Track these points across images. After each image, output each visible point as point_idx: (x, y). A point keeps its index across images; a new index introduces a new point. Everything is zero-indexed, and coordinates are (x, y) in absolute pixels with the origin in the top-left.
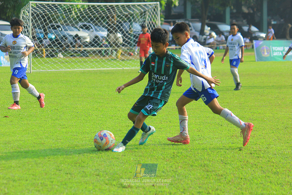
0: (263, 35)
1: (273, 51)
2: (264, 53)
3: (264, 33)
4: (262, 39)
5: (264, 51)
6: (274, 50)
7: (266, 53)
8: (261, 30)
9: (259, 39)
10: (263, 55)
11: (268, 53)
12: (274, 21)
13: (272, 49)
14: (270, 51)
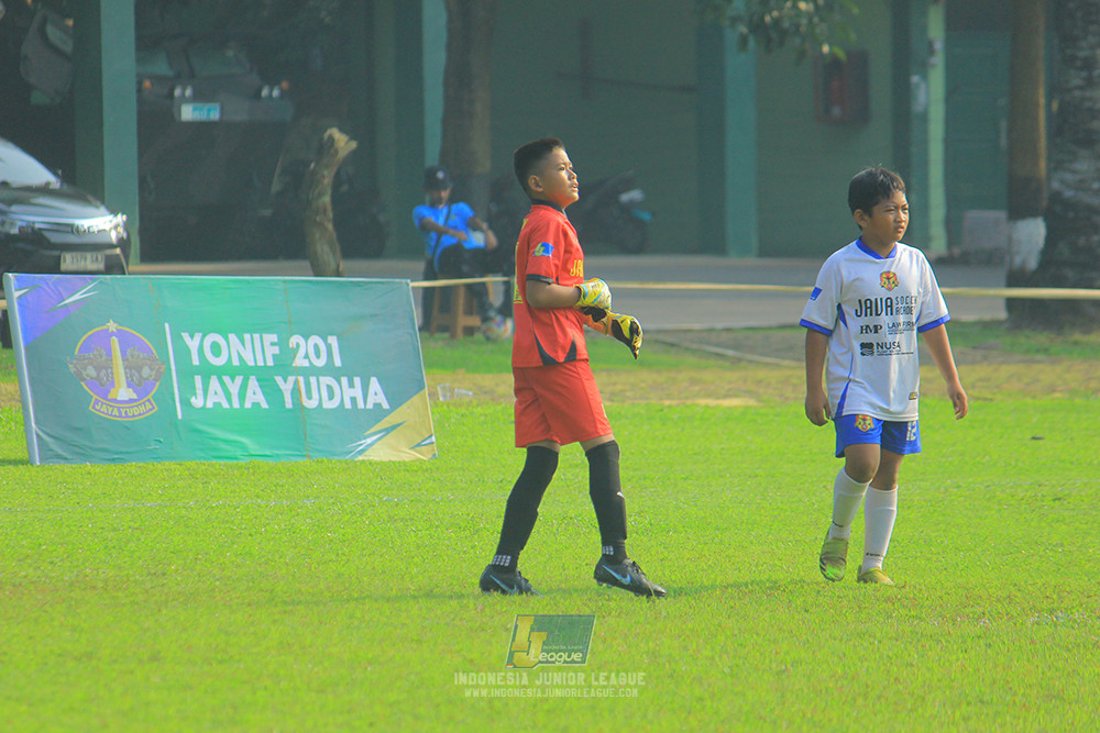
0: (104, 223)
1: (187, 373)
2: (103, 388)
3: (114, 212)
4: (91, 262)
5: (108, 366)
6: (196, 361)
7: (123, 393)
8: (82, 181)
9: (69, 261)
10: (102, 410)
11: (141, 387)
12: (200, 97)
13: (182, 352)
14: (162, 374)
